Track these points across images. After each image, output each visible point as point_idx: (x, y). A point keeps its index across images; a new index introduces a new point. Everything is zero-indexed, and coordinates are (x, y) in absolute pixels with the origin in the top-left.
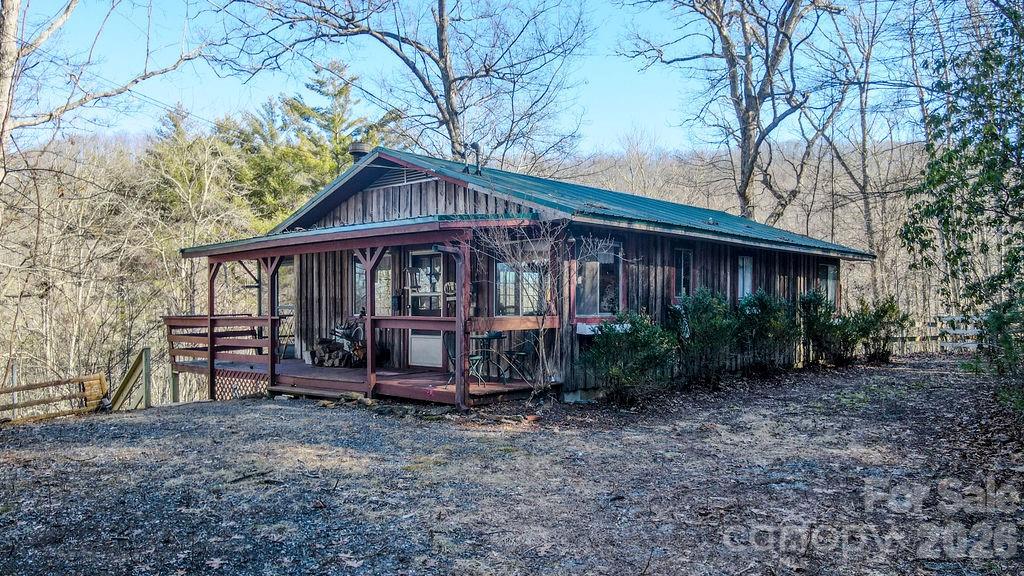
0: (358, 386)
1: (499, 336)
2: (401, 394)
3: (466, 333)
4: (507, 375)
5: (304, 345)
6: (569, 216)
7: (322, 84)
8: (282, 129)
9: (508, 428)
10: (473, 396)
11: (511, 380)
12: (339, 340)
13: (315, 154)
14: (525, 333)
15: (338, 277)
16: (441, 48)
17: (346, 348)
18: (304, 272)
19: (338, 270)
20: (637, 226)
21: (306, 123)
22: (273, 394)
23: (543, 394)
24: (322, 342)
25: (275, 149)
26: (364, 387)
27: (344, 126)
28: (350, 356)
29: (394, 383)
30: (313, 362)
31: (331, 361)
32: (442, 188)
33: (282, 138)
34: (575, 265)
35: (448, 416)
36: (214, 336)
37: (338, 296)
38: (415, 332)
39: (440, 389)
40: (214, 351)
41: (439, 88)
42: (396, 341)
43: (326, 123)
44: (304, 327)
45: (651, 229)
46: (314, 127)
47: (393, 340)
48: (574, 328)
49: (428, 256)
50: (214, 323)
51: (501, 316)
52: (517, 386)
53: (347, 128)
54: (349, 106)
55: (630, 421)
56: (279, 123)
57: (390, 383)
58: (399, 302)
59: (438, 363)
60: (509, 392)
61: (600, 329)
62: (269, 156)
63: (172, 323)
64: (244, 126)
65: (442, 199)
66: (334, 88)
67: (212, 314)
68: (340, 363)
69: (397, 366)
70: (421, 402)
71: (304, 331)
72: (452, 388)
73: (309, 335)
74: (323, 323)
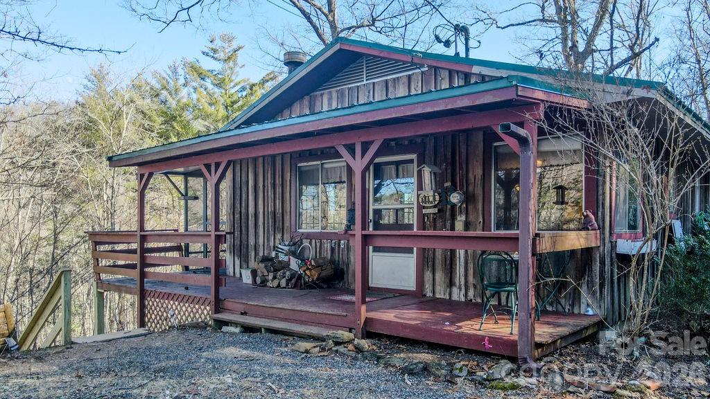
3: (534, 254)
5: (237, 262)
7: (215, 51)
8: (185, 85)
12: (285, 258)
13: (211, 104)
15: (279, 190)
16: (330, 4)
17: (294, 267)
18: (238, 185)
19: (278, 181)
21: (202, 82)
22: (220, 324)
24: (265, 259)
25: (179, 100)
27: (232, 84)
28: (300, 277)
31: (276, 283)
33: (184, 92)
36: (144, 250)
37: (279, 210)
38: (379, 249)
40: (144, 264)
42: (352, 259)
43: (218, 82)
46: (208, 83)
47: (348, 258)
50: (144, 239)
53: (234, 86)
54: (237, 69)
56: (182, 81)
59: (411, 285)
62: (174, 106)
63: (97, 239)
64: (154, 82)
66: (225, 54)
67: (142, 228)
68: (287, 284)
71: (237, 247)
73: (244, 250)
74: (262, 240)
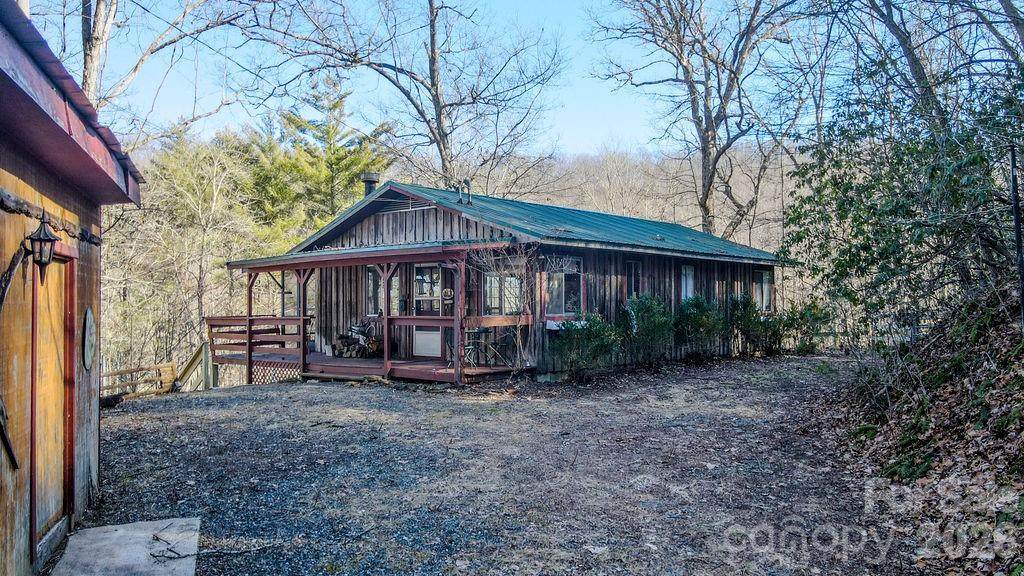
0: (376, 370)
1: (486, 331)
2: (411, 376)
3: (462, 328)
4: (492, 362)
5: (324, 340)
6: (539, 240)
7: (317, 98)
8: (280, 141)
9: (493, 398)
10: (467, 376)
11: (496, 365)
12: (357, 336)
13: (312, 164)
14: (506, 329)
15: (353, 285)
16: (432, 78)
17: (362, 342)
18: (324, 280)
19: (353, 278)
20: (592, 246)
21: (302, 135)
22: (306, 379)
23: (521, 374)
24: (341, 337)
25: (274, 160)
26: (382, 372)
27: (338, 137)
28: (365, 349)
29: (405, 368)
30: (334, 353)
31: (349, 353)
32: (440, 215)
33: (280, 149)
34: (545, 275)
35: (449, 390)
36: (252, 333)
37: (354, 299)
38: (419, 328)
39: (441, 371)
40: (251, 347)
41: (431, 113)
42: (403, 335)
43: (322, 135)
44: (323, 326)
45: (604, 247)
46: (310, 138)
47: (400, 335)
48: (544, 325)
49: (429, 267)
50: (252, 322)
51: (488, 316)
52: (501, 369)
53: (341, 140)
54: (343, 119)
55: (584, 394)
56: (277, 135)
57: (401, 368)
58: (405, 305)
59: (438, 354)
60: (495, 374)
61: (563, 324)
62: (268, 166)
63: (213, 322)
64: (243, 137)
65: (441, 223)
66: (330, 101)
67: (250, 315)
68: (356, 355)
69: (403, 356)
70: (428, 382)
71: (323, 328)
72: (452, 371)
73: (328, 332)
74: (340, 322)
